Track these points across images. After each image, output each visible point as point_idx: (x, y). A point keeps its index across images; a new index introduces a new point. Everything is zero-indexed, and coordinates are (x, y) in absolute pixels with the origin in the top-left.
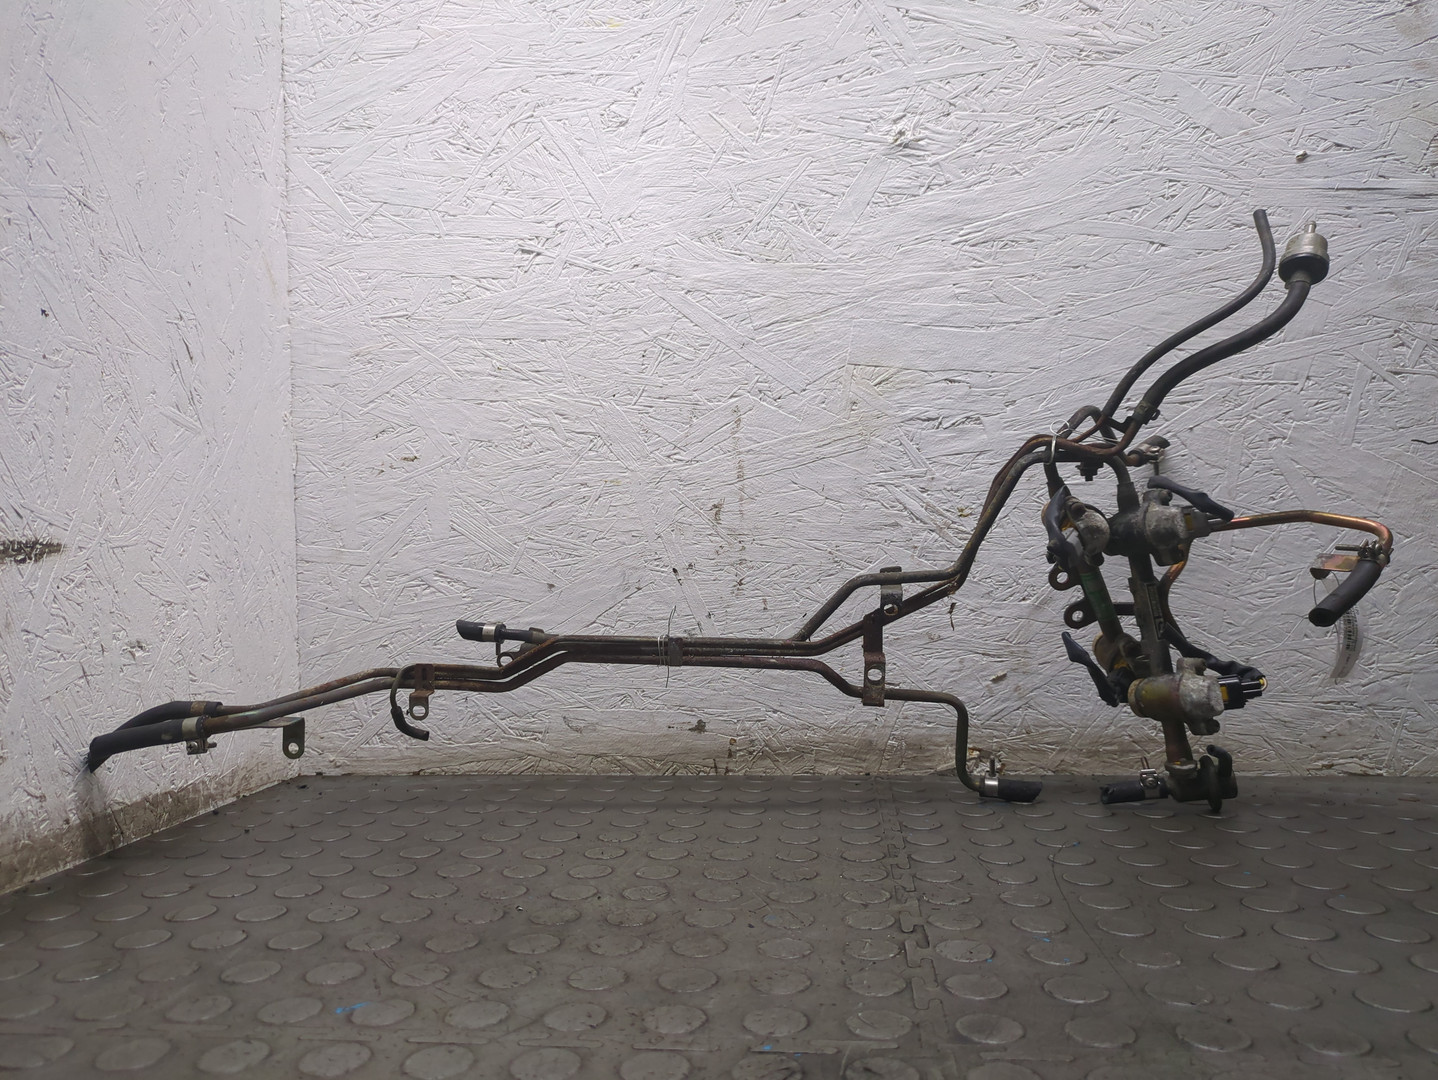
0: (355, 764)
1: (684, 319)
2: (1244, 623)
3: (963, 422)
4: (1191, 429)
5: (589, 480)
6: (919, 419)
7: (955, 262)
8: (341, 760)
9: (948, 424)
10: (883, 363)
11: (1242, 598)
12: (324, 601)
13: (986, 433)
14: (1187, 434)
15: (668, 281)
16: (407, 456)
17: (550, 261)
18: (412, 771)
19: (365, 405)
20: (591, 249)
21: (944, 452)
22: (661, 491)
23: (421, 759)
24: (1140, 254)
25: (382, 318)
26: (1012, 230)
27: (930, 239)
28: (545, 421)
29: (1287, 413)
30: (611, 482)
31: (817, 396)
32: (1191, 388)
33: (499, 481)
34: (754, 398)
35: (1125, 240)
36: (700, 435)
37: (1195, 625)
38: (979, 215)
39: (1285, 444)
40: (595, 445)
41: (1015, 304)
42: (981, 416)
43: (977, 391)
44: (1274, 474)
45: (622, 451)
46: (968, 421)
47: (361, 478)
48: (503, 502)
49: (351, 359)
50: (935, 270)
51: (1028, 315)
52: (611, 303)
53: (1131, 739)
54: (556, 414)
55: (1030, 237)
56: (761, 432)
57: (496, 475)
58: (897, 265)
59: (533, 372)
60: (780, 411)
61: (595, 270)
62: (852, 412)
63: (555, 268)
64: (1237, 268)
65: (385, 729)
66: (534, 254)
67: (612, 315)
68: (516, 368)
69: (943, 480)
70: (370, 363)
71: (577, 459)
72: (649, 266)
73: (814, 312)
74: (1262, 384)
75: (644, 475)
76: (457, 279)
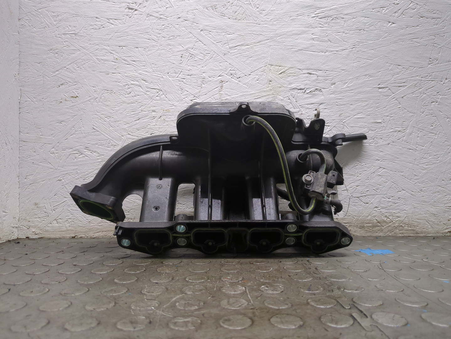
0: (45, 233)
1: (199, 42)
2: (420, 175)
3: (314, 91)
4: (403, 97)
5: (156, 109)
6: (297, 89)
7: (313, 25)
8: (37, 232)
9: (308, 92)
10: (283, 65)
11: (419, 165)
12: (32, 160)
13: (323, 96)
14: (401, 99)
15: (193, 25)
16: (73, 96)
17: (141, 13)
18: (72, 236)
19: (54, 72)
20: (160, 9)
21: (306, 103)
23: (76, 231)
24: (385, 26)
25: (63, 34)
26: (336, 13)
27: (303, 14)
28: (137, 83)
29: (438, 92)
30: (166, 110)
31: (255, 77)
32: (402, 81)
33: (116, 108)
34: (229, 77)
35: (379, 20)
36: (205, 92)
37: (402, 176)
38: (322, 6)
39: (437, 105)
40: (159, 94)
41: (336, 44)
42: (322, 89)
43: (320, 79)
44: (433, 116)
45: (171, 97)
46: (317, 90)
47: (51, 105)
48: (117, 118)
49: (48, 51)
50: (305, 28)
51: (341, 48)
52: (168, 33)
53: (377, 221)
54: (142, 80)
55: (342, 17)
56: (231, 91)
57: (114, 106)
58: (289, 25)
59: (132, 61)
60: (240, 83)
61: (161, 18)
62: (270, 85)
63: (143, 16)
64: (421, 34)
65: (59, 217)
66: (134, 10)
67: (168, 38)
68: (125, 59)
69: (305, 114)
70: (57, 54)
71: (151, 100)
72: (185, 18)
73: (255, 42)
74: (430, 81)
75: (181, 108)
76: (99, 19)
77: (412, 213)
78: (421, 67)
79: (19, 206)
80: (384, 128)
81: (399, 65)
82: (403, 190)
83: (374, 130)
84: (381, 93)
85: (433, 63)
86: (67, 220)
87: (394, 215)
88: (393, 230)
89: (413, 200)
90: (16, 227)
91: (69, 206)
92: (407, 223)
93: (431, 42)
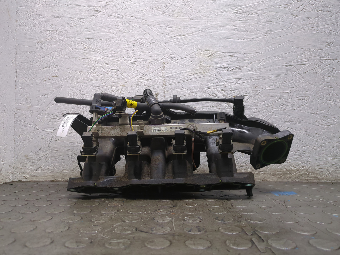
0: (32, 177)
1: (147, 34)
2: (321, 133)
3: (235, 69)
4: (305, 73)
5: (115, 85)
6: (221, 68)
7: (233, 19)
8: (27, 176)
9: (230, 70)
10: (210, 50)
11: (320, 126)
12: (24, 123)
13: (242, 72)
14: (304, 74)
15: (142, 22)
16: (54, 75)
17: (104, 14)
18: (52, 180)
19: (40, 59)
20: (118, 11)
21: (229, 78)
22: (138, 89)
23: (55, 176)
24: (290, 18)
25: (47, 31)
26: (252, 10)
27: (225, 11)
28: (101, 65)
29: (334, 69)
30: (122, 85)
31: (189, 60)
32: (305, 60)
33: (85, 84)
34: (169, 59)
35: (285, 14)
36: (152, 71)
37: (306, 134)
38: (241, 5)
39: (333, 78)
40: (117, 73)
41: (252, 33)
42: (241, 67)
43: (240, 59)
44: (330, 87)
45: (126, 75)
46: (237, 68)
47: (38, 82)
48: (86, 91)
49: (37, 44)
50: (227, 21)
51: (256, 36)
52: (123, 28)
53: (286, 170)
54: (105, 63)
55: (256, 12)
56: (171, 70)
57: (84, 83)
58: (215, 19)
59: (97, 49)
60: (178, 64)
61: (118, 17)
62: (201, 65)
63: (105, 16)
64: (319, 24)
65: (43, 166)
66: (99, 11)
67: (124, 32)
68: (92, 48)
69: (229, 87)
70: (43, 45)
71: (111, 78)
72: (136, 17)
73: (189, 33)
74: (327, 59)
75: (133, 84)
76: (73, 19)
77: (315, 164)
78: (320, 49)
79: (14, 158)
80: (291, 97)
81: (302, 48)
82: (307, 145)
83: (283, 99)
84: (288, 69)
85: (329, 46)
86: (49, 168)
87: (300, 165)
88: (299, 177)
89: (316, 153)
90: (12, 173)
91: (50, 157)
92: (311, 172)
93: (327, 29)
